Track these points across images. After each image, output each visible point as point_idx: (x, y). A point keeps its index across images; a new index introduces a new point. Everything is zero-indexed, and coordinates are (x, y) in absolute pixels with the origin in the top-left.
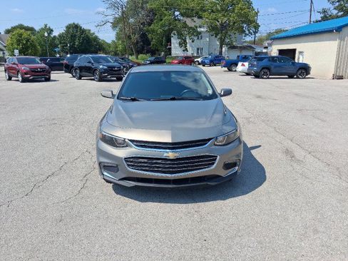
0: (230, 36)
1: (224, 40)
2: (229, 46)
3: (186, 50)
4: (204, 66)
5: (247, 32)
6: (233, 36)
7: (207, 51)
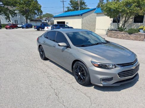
0: (30, 15)
1: (28, 17)
2: (30, 20)
3: (10, 21)
4: (23, 28)
5: (38, 14)
6: (32, 15)
7: (20, 22)
